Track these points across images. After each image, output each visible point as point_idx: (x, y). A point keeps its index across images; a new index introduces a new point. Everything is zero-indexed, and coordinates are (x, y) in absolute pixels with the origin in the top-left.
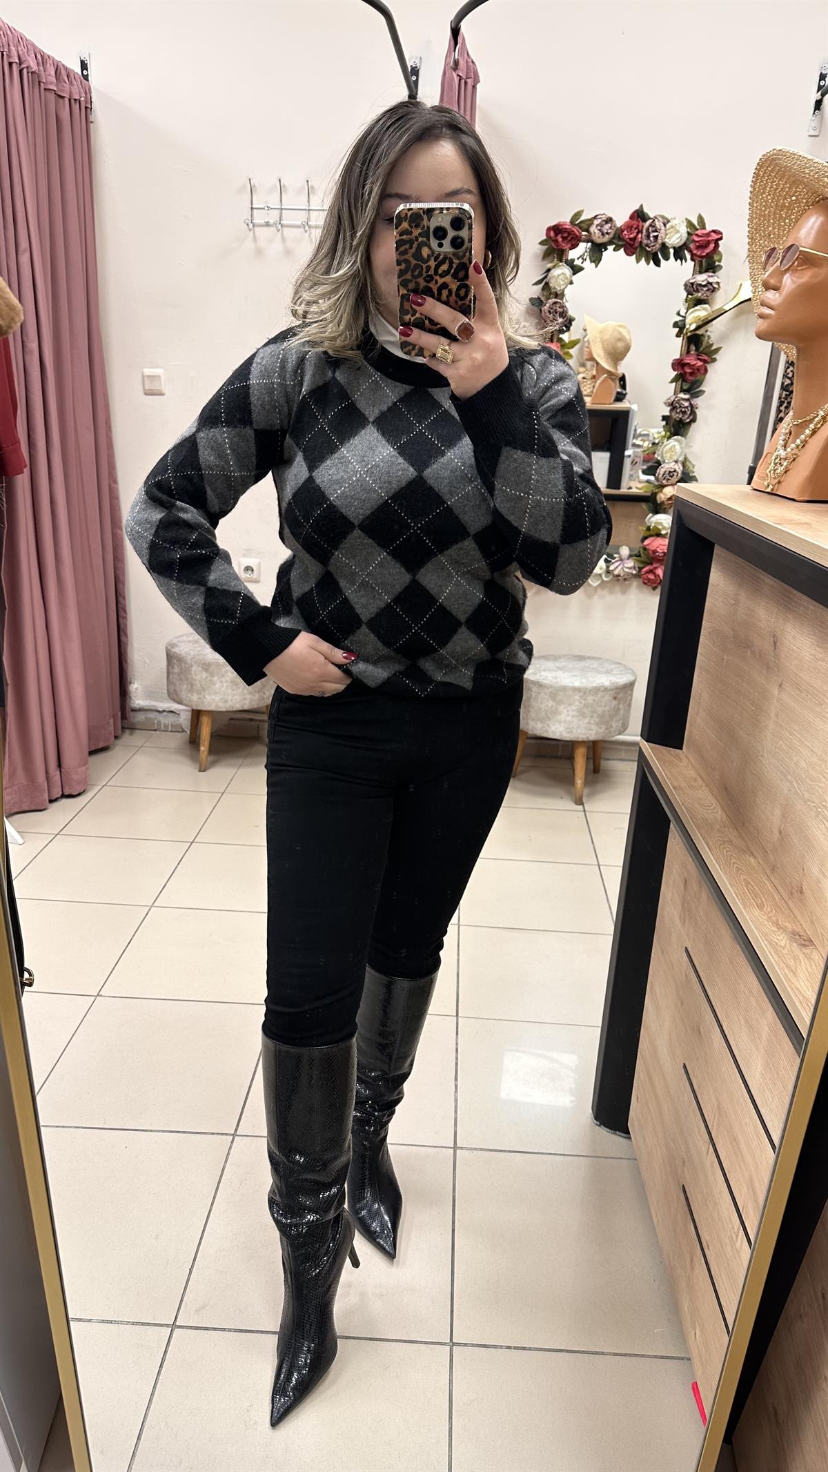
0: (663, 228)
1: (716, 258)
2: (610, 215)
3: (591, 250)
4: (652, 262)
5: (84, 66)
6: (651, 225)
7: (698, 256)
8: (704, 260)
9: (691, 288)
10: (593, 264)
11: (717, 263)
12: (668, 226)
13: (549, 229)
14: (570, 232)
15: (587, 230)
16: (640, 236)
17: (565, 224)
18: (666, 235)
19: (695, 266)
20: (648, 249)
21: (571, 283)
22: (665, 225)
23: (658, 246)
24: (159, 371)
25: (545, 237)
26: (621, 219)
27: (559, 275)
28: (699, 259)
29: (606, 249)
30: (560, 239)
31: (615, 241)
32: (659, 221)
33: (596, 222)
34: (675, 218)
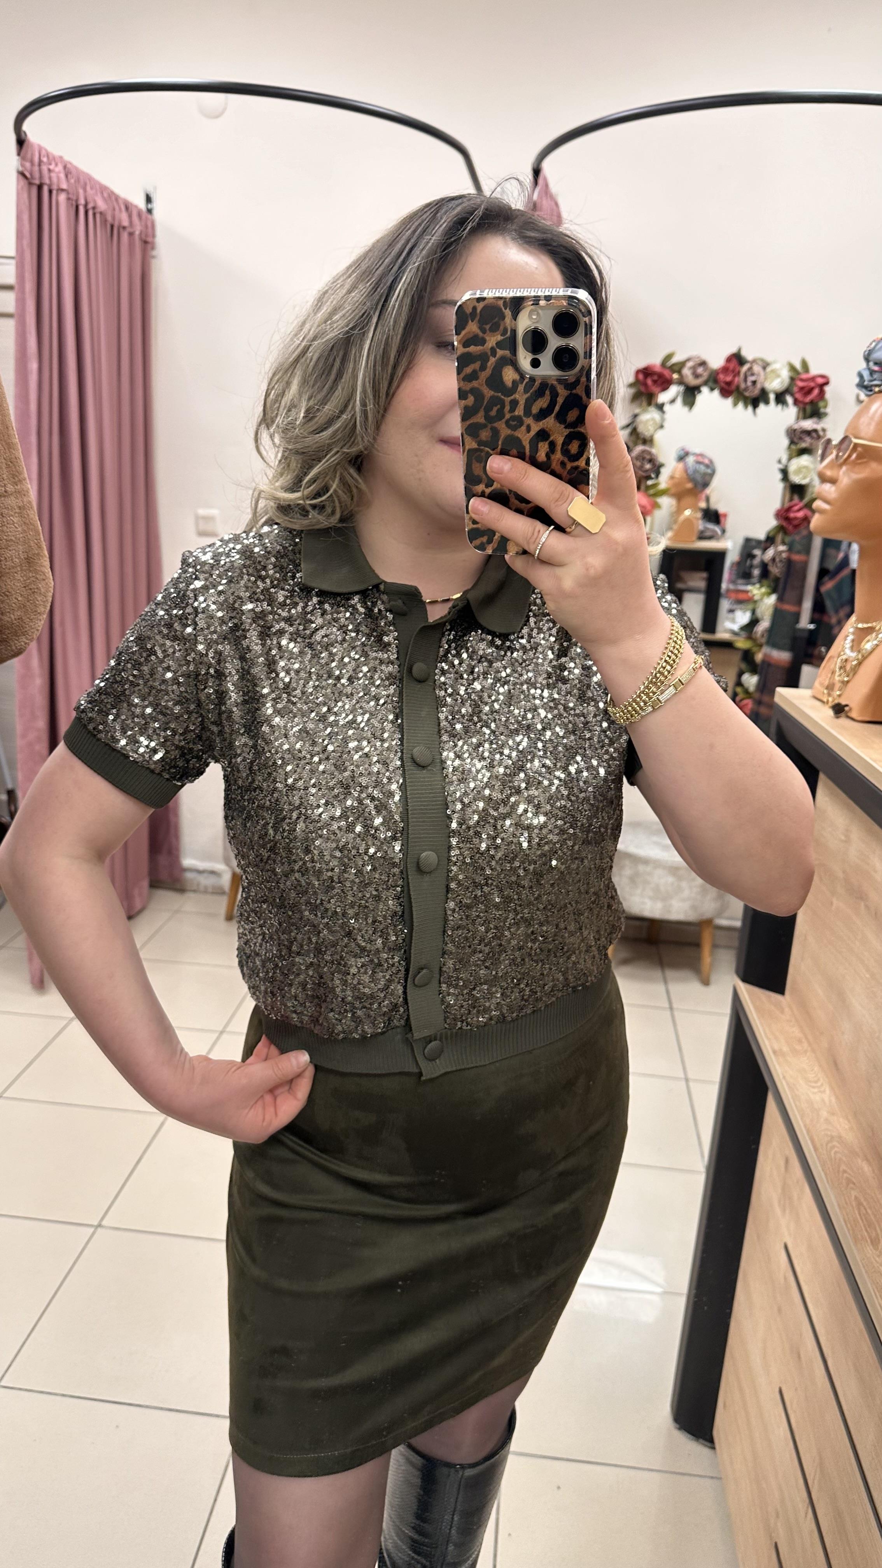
0: (762, 373)
1: (821, 404)
2: (705, 357)
3: (685, 392)
4: (750, 408)
5: (149, 199)
6: (750, 369)
7: (802, 402)
8: (809, 409)
9: (795, 436)
10: (686, 409)
11: (822, 410)
12: (769, 369)
13: (638, 372)
14: (660, 376)
15: (679, 372)
16: (736, 379)
17: (654, 366)
18: (766, 379)
19: (799, 412)
20: (747, 394)
21: (662, 427)
22: (764, 368)
23: (756, 392)
24: (214, 512)
25: (631, 379)
26: (717, 362)
27: (647, 421)
28: (801, 406)
29: (700, 392)
30: (649, 381)
31: (710, 384)
32: (757, 363)
33: (690, 364)
34: (775, 362)
